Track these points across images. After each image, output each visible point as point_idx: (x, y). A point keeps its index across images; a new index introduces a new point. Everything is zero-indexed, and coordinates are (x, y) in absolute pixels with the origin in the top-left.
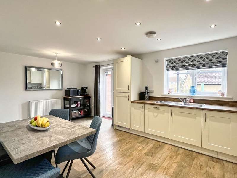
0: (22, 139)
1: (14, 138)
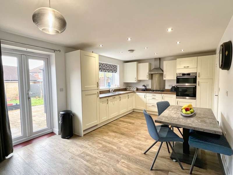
0: (204, 112)
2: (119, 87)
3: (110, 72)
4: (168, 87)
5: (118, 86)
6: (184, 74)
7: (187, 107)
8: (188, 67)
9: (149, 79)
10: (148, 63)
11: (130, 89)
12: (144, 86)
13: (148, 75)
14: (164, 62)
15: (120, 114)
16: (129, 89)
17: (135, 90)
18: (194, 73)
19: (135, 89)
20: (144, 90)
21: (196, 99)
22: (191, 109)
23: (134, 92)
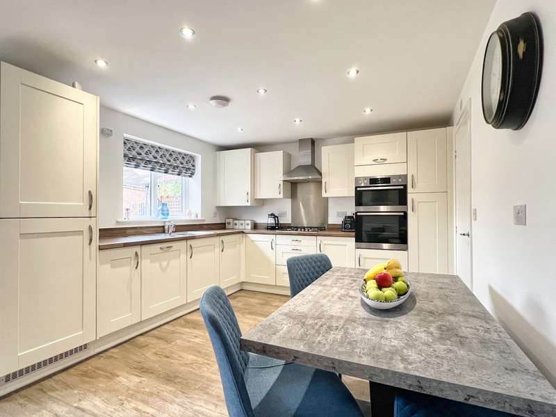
0: (441, 288)
1: (453, 294)
2: (199, 218)
3: (170, 171)
4: (334, 219)
5: (197, 216)
6: (373, 181)
7: (384, 271)
8: (386, 160)
9: (285, 196)
10: (282, 152)
11: (236, 224)
12: (272, 215)
13: (282, 185)
14: (323, 148)
15: (188, 301)
16: (231, 226)
17: (249, 227)
18: (400, 176)
19: (248, 224)
20: (273, 228)
21: (406, 249)
22: (396, 279)
23: (243, 232)
